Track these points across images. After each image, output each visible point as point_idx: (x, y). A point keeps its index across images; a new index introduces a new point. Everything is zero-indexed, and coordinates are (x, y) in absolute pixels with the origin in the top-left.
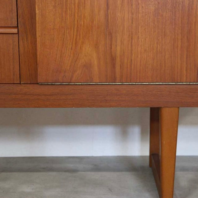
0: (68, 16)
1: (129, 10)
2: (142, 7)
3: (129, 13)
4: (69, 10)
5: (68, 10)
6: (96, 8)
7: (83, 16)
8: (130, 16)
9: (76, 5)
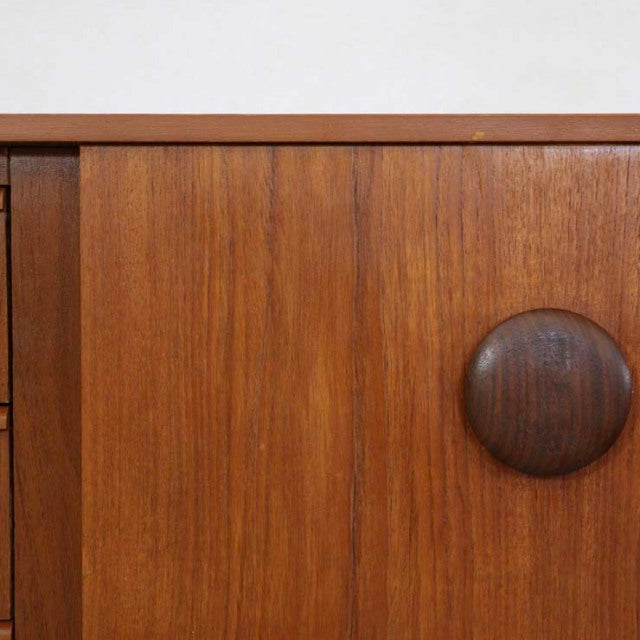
0: (205, 587)
1: (434, 567)
2: (486, 556)
3: (435, 577)
4: (210, 566)
5: (206, 566)
6: (309, 561)
7: (259, 589)
8: (439, 589)
9: (236, 545)
